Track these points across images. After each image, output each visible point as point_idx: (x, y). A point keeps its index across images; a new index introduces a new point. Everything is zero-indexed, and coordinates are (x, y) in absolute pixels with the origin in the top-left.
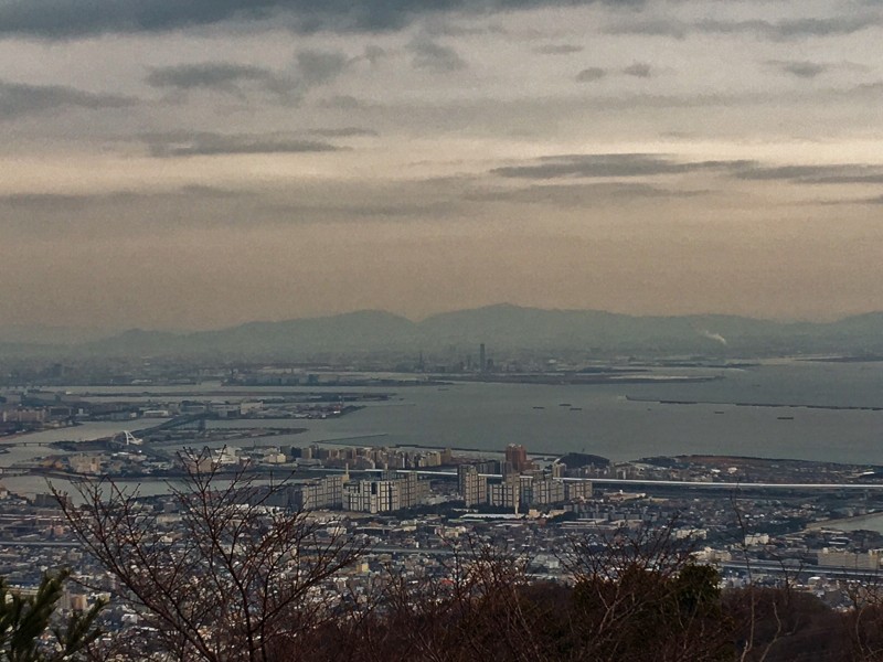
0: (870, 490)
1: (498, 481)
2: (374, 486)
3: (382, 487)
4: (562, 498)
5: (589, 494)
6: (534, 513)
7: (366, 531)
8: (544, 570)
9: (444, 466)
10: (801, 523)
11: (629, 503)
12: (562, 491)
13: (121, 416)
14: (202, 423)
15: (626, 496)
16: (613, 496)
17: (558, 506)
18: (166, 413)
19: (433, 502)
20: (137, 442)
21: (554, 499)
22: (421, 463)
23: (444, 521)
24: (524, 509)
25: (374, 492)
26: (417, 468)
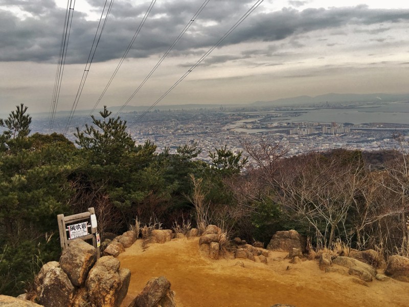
1: (330, 129)
2: (304, 130)
5: (349, 131)
6: (337, 135)
7: (302, 138)
9: (319, 126)
10: (397, 136)
12: (343, 130)
15: (357, 131)
16: (354, 131)
17: (343, 133)
19: (316, 133)
23: (318, 136)
26: (313, 126)
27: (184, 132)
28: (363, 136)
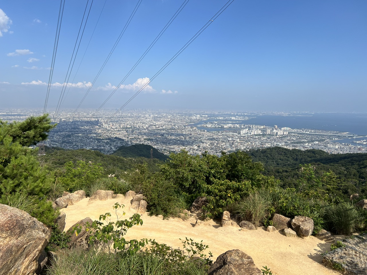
0: (337, 135)
1: (272, 131)
4: (283, 134)
5: (287, 134)
6: (278, 136)
7: (250, 138)
8: (279, 145)
9: (263, 128)
11: (294, 135)
12: (283, 133)
15: (293, 134)
16: (291, 134)
17: (282, 135)
19: (261, 134)
20: (216, 123)
21: (281, 134)
23: (263, 137)
24: (276, 135)
26: (259, 128)
27: (156, 127)
28: (298, 138)
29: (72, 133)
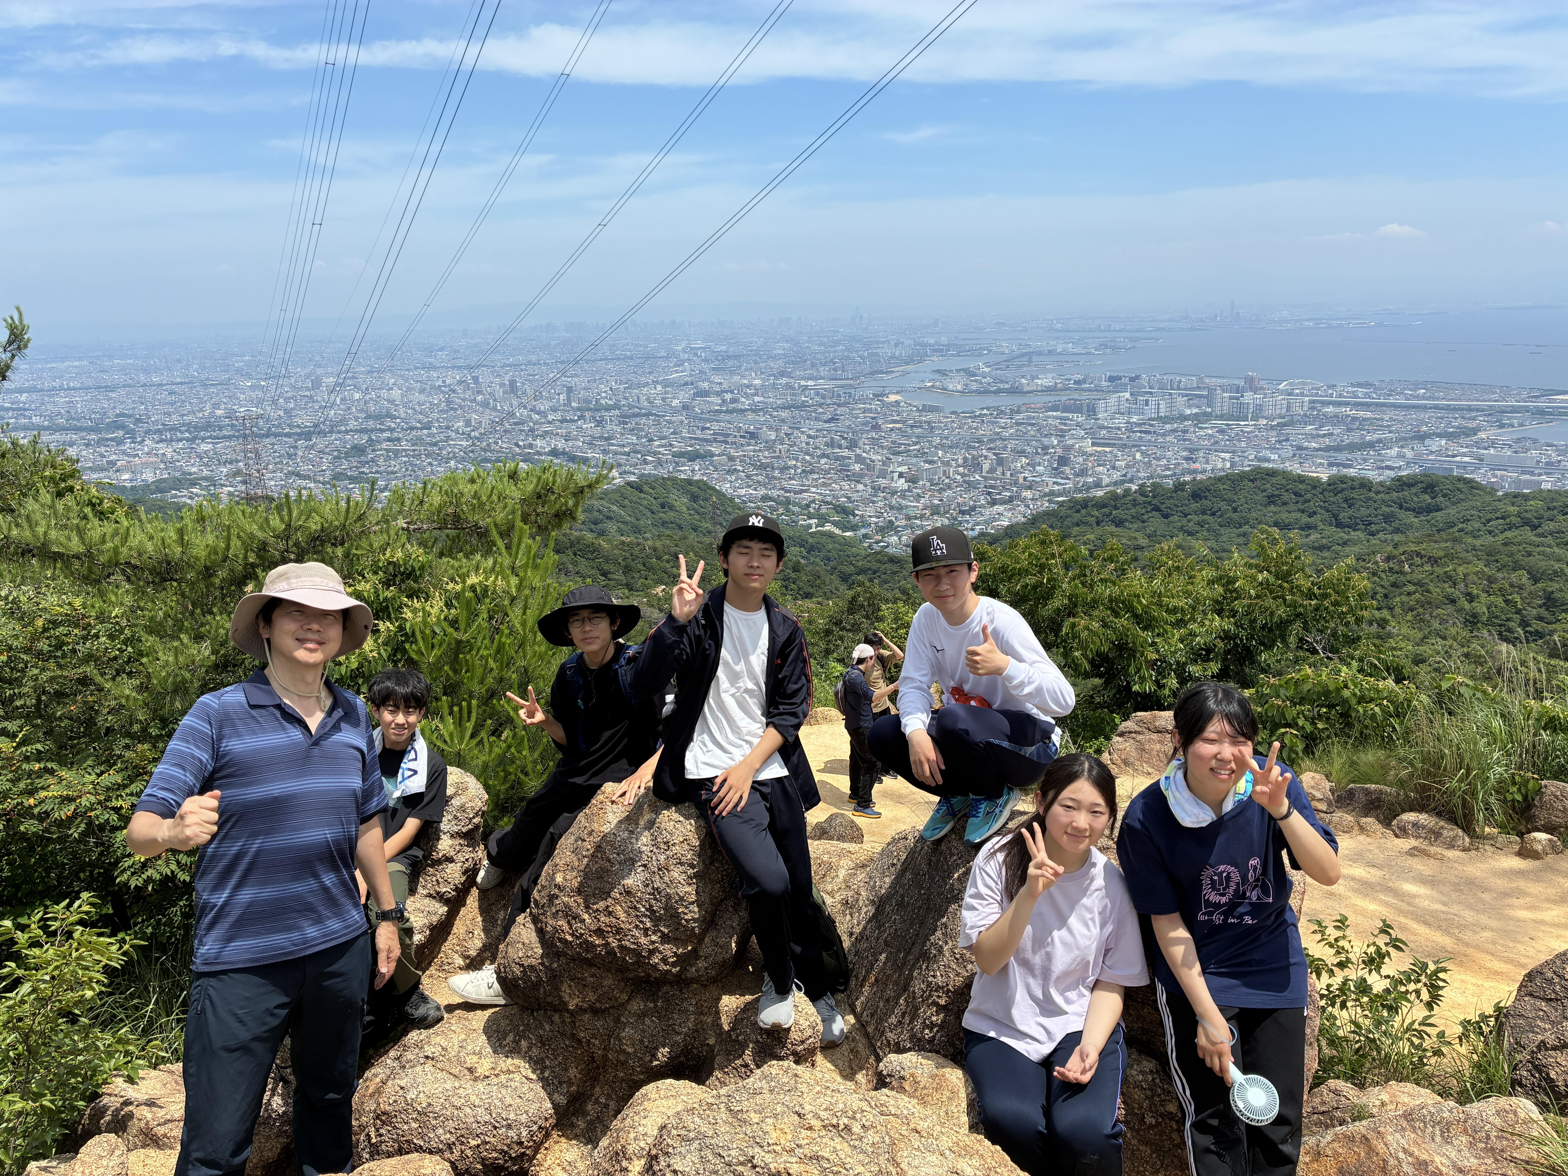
0: (1535, 407)
1: (1237, 398)
2: (1147, 402)
3: (1152, 401)
5: (1305, 408)
6: (1263, 421)
7: (1140, 432)
8: (1268, 460)
9: (1198, 388)
10: (1475, 431)
11: (1336, 416)
12: (1285, 406)
13: (976, 353)
14: (1030, 358)
15: (1332, 409)
16: (1324, 409)
18: (1007, 351)
19: (1188, 412)
20: (987, 370)
22: (1182, 385)
23: (1195, 425)
25: (1147, 405)
26: (1179, 389)
27: (724, 401)
28: (1355, 427)
29: (370, 440)
